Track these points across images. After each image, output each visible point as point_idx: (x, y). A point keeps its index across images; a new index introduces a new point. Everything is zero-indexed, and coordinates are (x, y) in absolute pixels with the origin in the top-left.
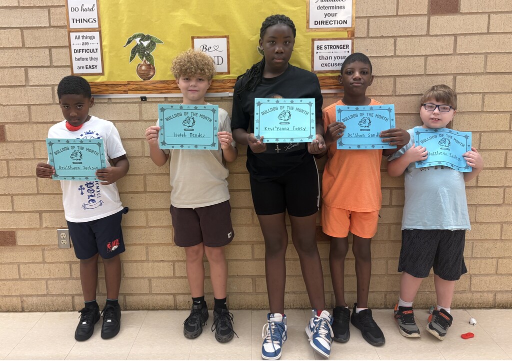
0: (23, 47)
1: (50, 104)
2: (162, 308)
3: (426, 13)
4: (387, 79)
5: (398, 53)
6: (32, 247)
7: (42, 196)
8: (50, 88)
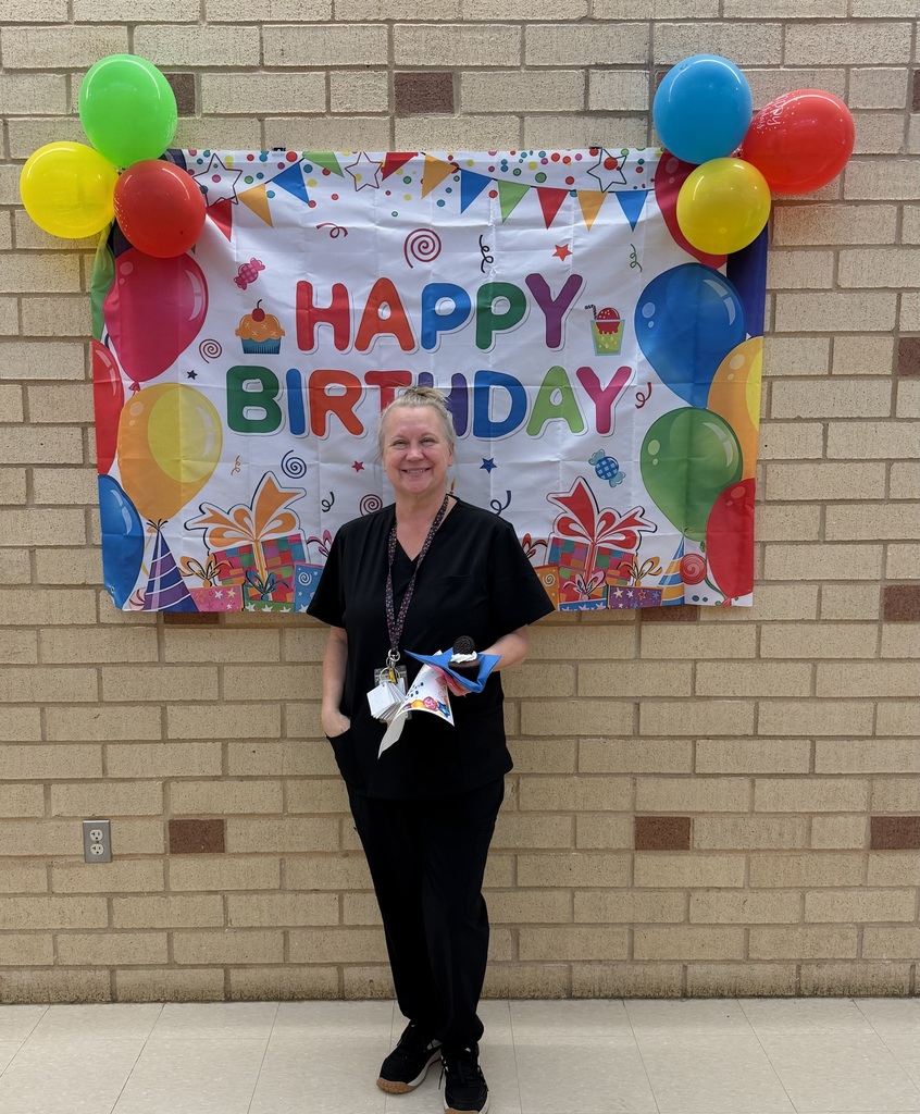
0: (26, 422)
1: (80, 547)
2: (311, 997)
3: (889, 373)
4: (807, 508)
5: (831, 453)
6: (24, 860)
7: (52, 747)
8: (81, 512)
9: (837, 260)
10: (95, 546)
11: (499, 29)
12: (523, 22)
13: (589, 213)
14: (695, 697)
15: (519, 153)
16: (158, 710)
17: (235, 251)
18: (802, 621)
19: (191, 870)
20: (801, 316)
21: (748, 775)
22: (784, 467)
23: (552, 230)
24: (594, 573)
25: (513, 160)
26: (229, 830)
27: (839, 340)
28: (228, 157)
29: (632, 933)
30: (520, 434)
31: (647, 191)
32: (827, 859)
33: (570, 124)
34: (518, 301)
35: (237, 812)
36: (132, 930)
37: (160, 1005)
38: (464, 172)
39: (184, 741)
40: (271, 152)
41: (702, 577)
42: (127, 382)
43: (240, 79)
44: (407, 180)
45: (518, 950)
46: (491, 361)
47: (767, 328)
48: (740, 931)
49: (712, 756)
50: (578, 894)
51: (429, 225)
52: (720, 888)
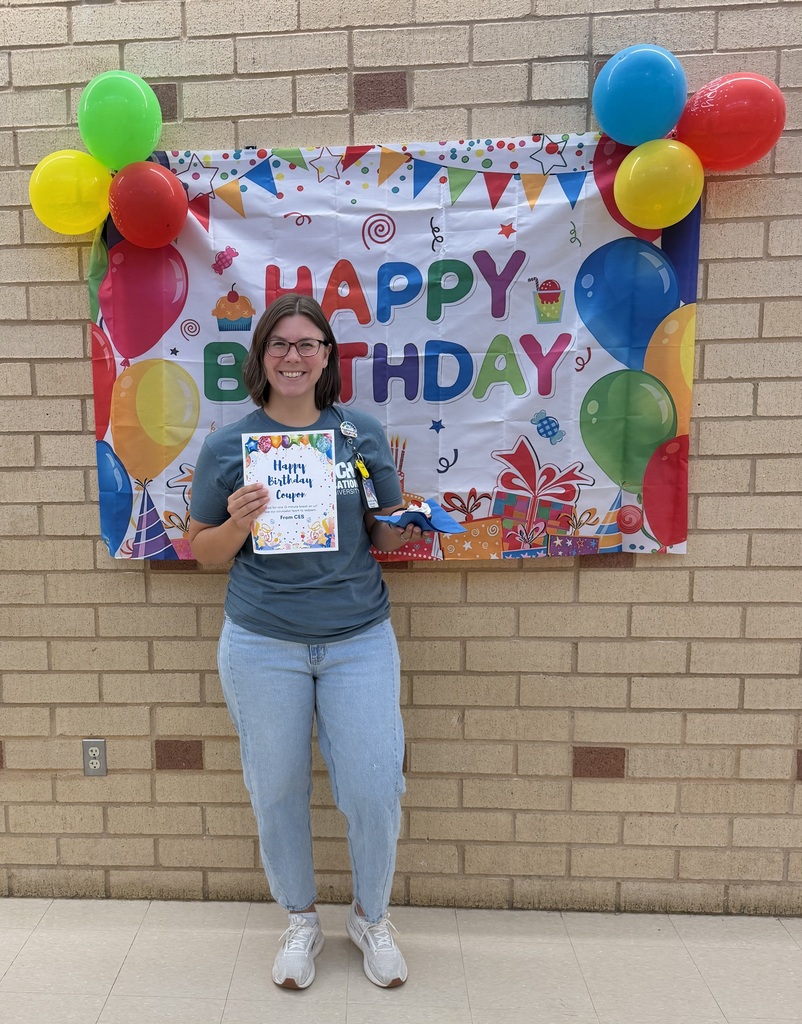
0: (34, 395)
1: (80, 503)
4: (738, 462)
5: (761, 411)
6: (33, 773)
7: (57, 675)
8: (81, 472)
9: (767, 231)
10: (93, 503)
11: (449, 30)
12: (471, 23)
13: (532, 195)
14: (630, 638)
15: (467, 142)
16: (145, 645)
17: (212, 241)
18: (734, 568)
19: (174, 784)
20: (733, 284)
21: (680, 710)
22: (716, 424)
23: (497, 211)
24: (535, 523)
25: (462, 149)
26: (207, 750)
27: (769, 306)
28: (207, 157)
29: (569, 852)
30: (467, 397)
31: (586, 172)
32: (755, 788)
33: (514, 112)
34: (465, 277)
35: (214, 734)
36: (123, 836)
37: (147, 902)
38: (416, 160)
39: (168, 671)
40: (244, 151)
41: (639, 526)
42: (119, 359)
43: (216, 87)
44: (365, 170)
45: (464, 864)
46: (441, 331)
47: (700, 295)
48: (671, 853)
49: (645, 692)
50: (519, 815)
51: (385, 211)
52: (652, 813)
